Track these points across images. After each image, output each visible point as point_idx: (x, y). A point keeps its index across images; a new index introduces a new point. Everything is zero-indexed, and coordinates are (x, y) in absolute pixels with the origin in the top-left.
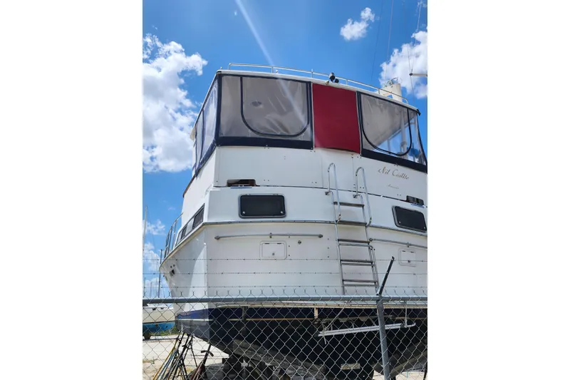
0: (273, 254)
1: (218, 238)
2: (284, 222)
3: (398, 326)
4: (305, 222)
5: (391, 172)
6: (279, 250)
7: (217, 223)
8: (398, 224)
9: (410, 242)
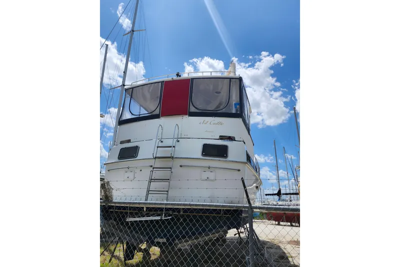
0: (128, 178)
2: (134, 160)
3: (158, 218)
4: (143, 160)
6: (131, 175)
7: (108, 163)
8: (203, 155)
9: (211, 166)
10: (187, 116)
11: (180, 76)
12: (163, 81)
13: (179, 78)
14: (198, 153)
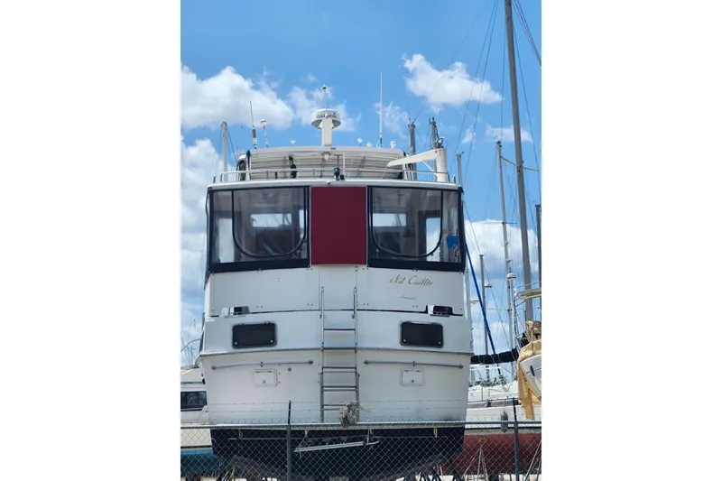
0: (264, 382)
1: (214, 368)
2: (273, 351)
3: (360, 444)
4: (293, 350)
5: (407, 280)
6: (270, 377)
7: (211, 355)
8: (402, 343)
9: (417, 361)
10: (365, 267)
11: (342, 178)
12: (308, 187)
13: (340, 183)
14: (394, 339)
